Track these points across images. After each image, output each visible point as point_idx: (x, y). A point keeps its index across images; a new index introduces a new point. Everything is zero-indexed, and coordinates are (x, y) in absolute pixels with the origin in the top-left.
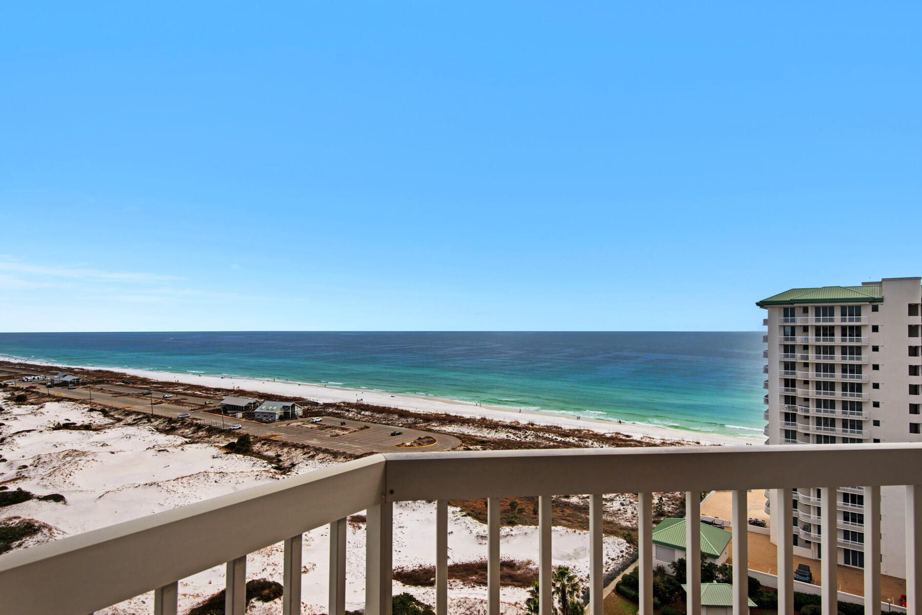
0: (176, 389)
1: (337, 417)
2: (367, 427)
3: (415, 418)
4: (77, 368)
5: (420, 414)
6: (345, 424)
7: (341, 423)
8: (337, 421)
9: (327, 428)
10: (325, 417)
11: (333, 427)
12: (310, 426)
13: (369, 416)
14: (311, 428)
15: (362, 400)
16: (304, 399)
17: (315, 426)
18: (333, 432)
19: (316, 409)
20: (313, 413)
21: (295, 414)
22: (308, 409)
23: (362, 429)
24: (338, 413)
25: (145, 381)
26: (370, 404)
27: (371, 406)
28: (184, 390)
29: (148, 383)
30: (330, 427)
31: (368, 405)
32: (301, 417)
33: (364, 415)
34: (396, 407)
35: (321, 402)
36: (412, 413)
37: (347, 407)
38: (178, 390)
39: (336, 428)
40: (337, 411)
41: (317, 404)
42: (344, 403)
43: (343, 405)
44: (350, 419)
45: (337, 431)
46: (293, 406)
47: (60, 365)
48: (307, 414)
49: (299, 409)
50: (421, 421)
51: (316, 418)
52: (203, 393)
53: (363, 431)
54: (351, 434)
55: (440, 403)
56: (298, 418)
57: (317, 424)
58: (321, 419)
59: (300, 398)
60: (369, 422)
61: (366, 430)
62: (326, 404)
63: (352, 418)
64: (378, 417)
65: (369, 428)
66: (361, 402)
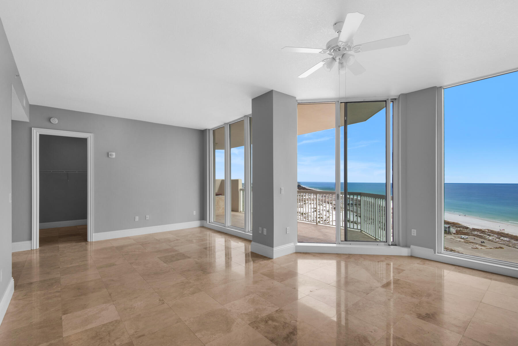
1: (480, 238)
2: (502, 248)
6: (484, 243)
7: (481, 242)
8: (479, 240)
9: (470, 243)
10: (471, 236)
11: (475, 243)
12: (459, 240)
13: (507, 241)
14: (460, 241)
15: (504, 230)
16: (459, 224)
17: (462, 240)
18: (474, 246)
19: (465, 231)
20: (463, 232)
21: (450, 232)
22: (460, 230)
23: (496, 248)
24: (481, 236)
26: (510, 233)
27: (510, 235)
30: (473, 243)
31: (508, 234)
32: (454, 234)
33: (502, 240)
35: (471, 227)
37: (490, 233)
39: (477, 244)
40: (480, 234)
41: (467, 228)
42: (488, 230)
43: (487, 231)
44: (489, 240)
45: (477, 246)
46: (449, 227)
48: (458, 233)
49: (453, 229)
51: (463, 236)
53: (497, 249)
54: (487, 249)
56: (452, 234)
57: (464, 239)
58: (467, 237)
59: (457, 223)
60: (504, 245)
61: (500, 249)
62: (474, 229)
63: (491, 240)
64: (515, 243)
65: (503, 248)
66: (503, 231)
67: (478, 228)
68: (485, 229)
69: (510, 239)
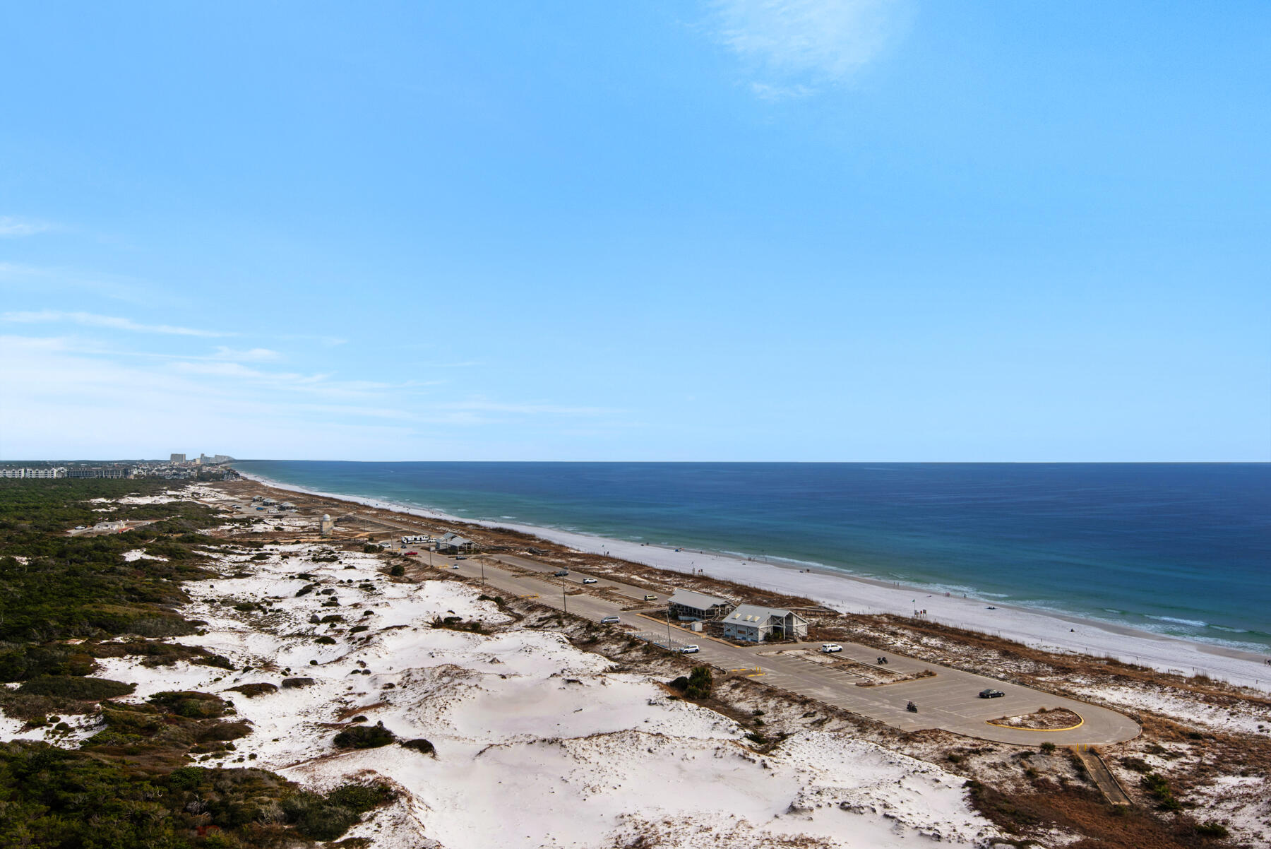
0: (604, 569)
1: (872, 646)
2: (931, 674)
3: (1037, 662)
4: (471, 524)
5: (1047, 654)
6: (886, 662)
7: (879, 659)
8: (870, 655)
9: (850, 666)
10: (848, 643)
11: (862, 665)
12: (819, 659)
13: (938, 648)
14: (822, 664)
15: (925, 612)
16: (813, 603)
17: (829, 660)
18: (861, 676)
19: (832, 625)
20: (825, 632)
21: (792, 634)
22: (818, 625)
23: (919, 676)
24: (874, 638)
26: (941, 622)
27: (942, 626)
28: (616, 570)
30: (856, 666)
31: (937, 624)
32: (804, 639)
33: (926, 645)
34: (996, 633)
35: (844, 610)
36: (1031, 650)
37: (893, 625)
38: (606, 571)
39: (867, 668)
40: (872, 634)
41: (835, 615)
42: (888, 616)
44: (897, 651)
45: (870, 675)
46: (789, 617)
47: (450, 518)
48: (815, 634)
49: (800, 623)
50: (1050, 669)
51: (830, 645)
52: (644, 578)
53: (920, 680)
54: (896, 684)
55: (1098, 630)
56: (798, 640)
57: (832, 657)
58: (840, 647)
59: (806, 599)
60: (935, 663)
61: (928, 679)
62: (853, 615)
63: (901, 651)
64: (955, 652)
65: (935, 675)
66: (923, 617)
67: (861, 613)
68: (879, 614)
69: (943, 640)
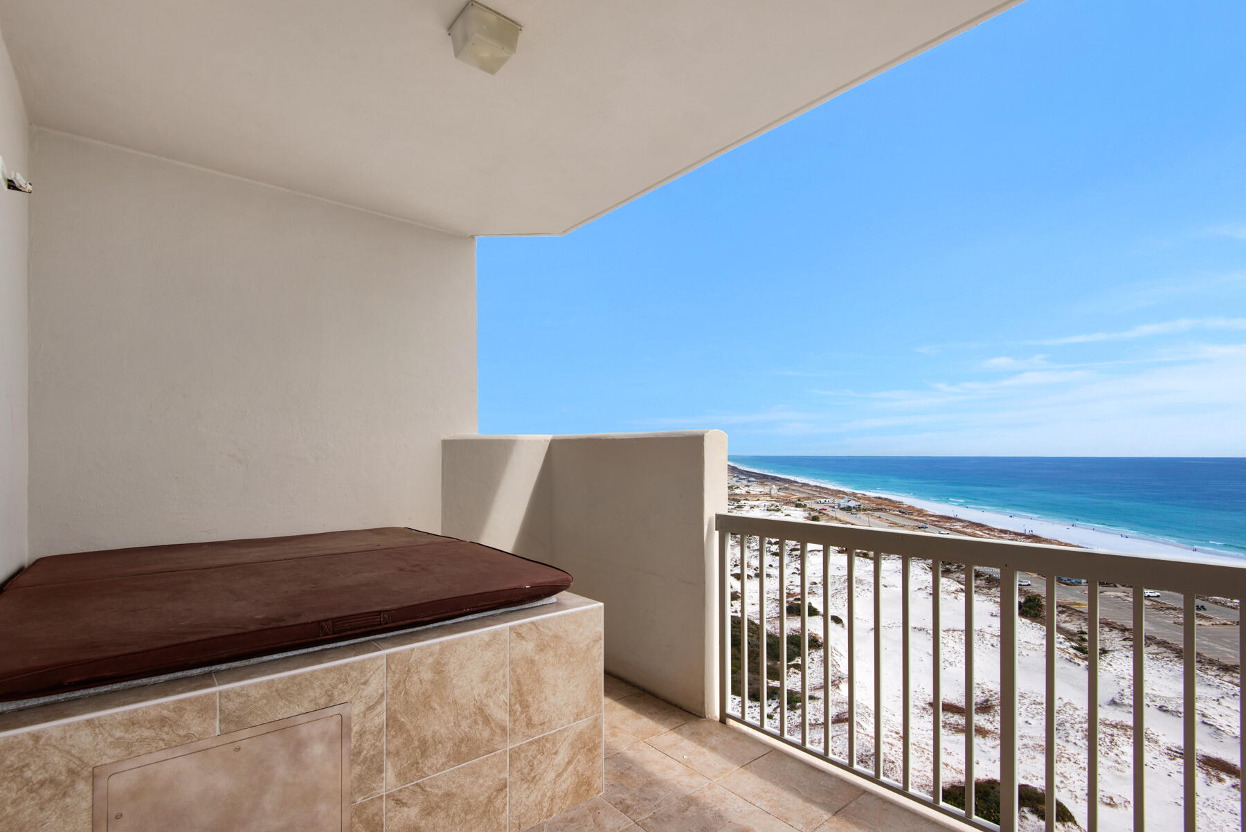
0: (954, 526)
4: (860, 494)
6: (1205, 609)
25: (920, 512)
28: (964, 527)
29: (925, 515)
30: (1174, 609)
38: (956, 527)
44: (1216, 602)
52: (985, 533)
